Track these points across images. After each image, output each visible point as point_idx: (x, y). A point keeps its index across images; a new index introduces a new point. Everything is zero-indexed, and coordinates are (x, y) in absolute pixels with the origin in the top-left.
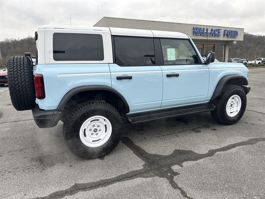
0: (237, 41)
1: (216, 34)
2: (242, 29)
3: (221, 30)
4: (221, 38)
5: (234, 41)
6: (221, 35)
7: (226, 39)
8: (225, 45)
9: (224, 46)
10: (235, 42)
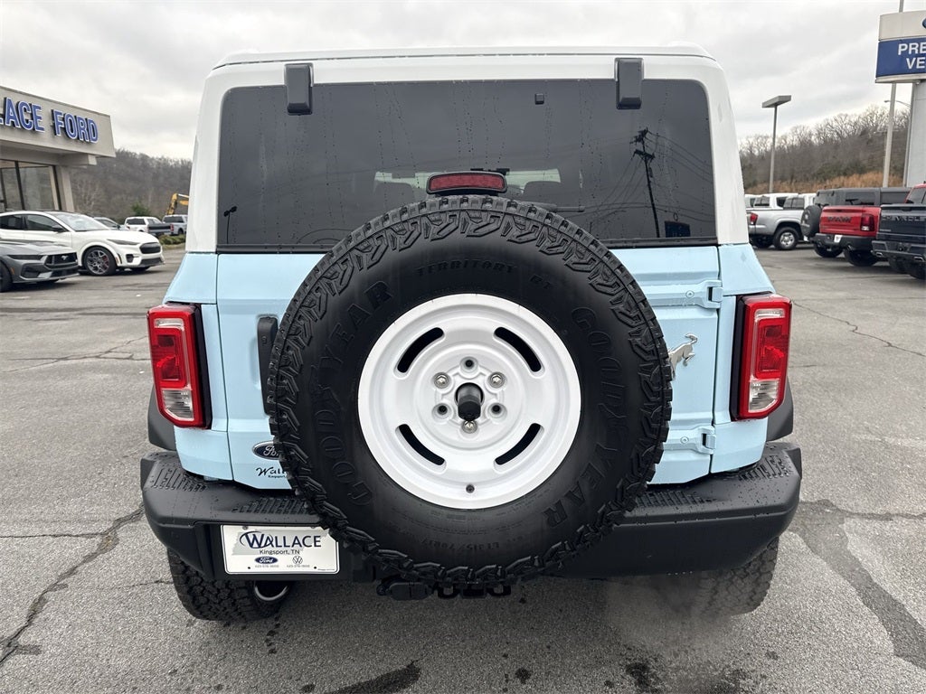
0: (98, 157)
1: (27, 121)
2: (105, 115)
3: (40, 108)
4: (46, 141)
5: (87, 154)
6: (42, 129)
7: (60, 144)
8: (54, 167)
9: (51, 169)
10: (92, 161)
